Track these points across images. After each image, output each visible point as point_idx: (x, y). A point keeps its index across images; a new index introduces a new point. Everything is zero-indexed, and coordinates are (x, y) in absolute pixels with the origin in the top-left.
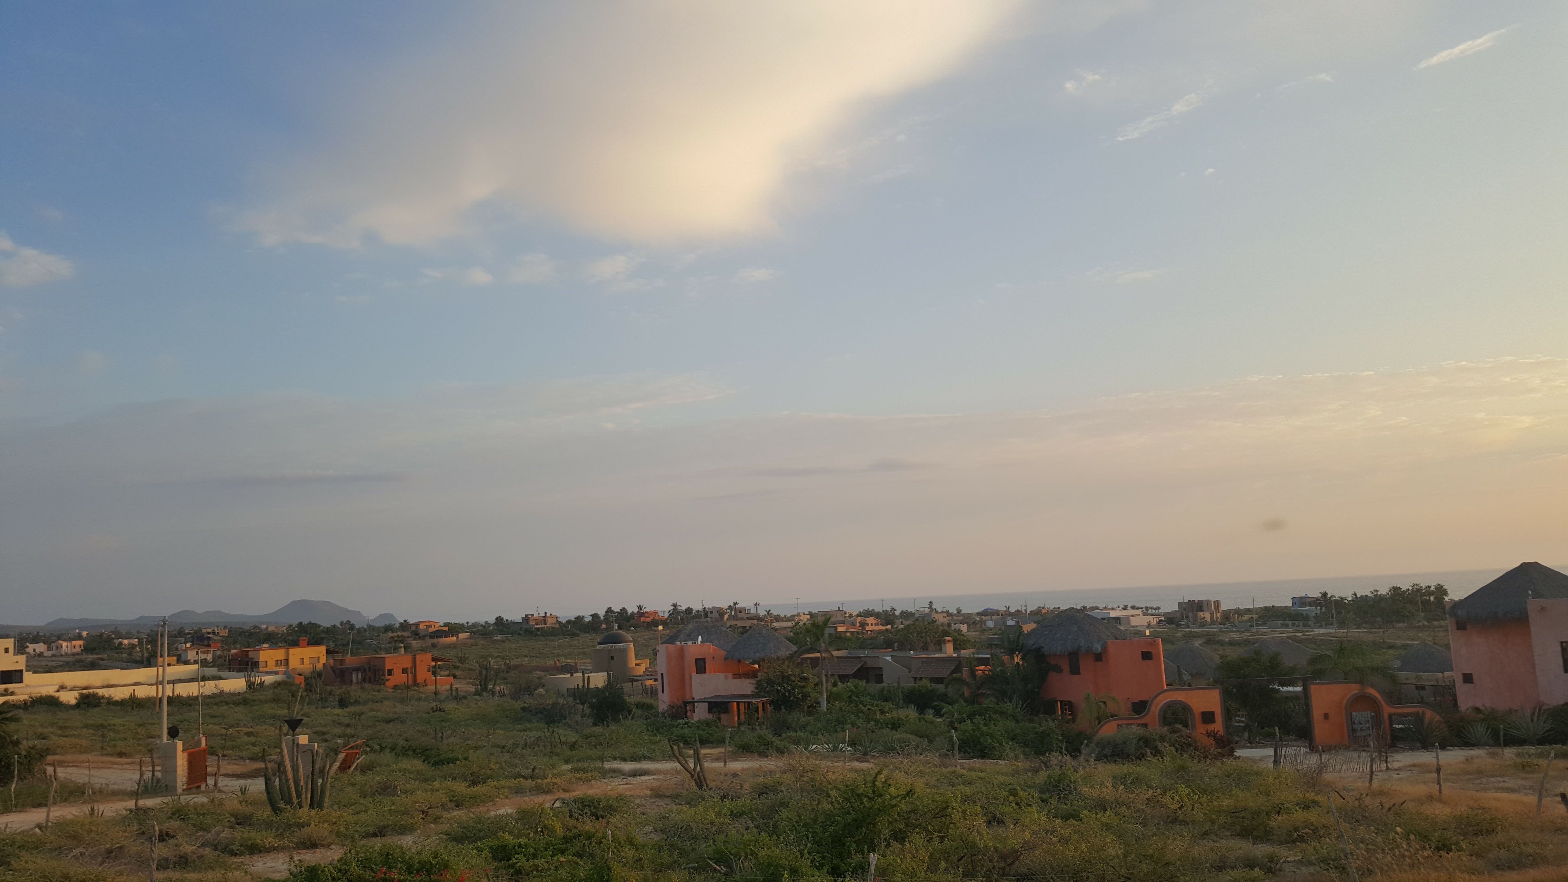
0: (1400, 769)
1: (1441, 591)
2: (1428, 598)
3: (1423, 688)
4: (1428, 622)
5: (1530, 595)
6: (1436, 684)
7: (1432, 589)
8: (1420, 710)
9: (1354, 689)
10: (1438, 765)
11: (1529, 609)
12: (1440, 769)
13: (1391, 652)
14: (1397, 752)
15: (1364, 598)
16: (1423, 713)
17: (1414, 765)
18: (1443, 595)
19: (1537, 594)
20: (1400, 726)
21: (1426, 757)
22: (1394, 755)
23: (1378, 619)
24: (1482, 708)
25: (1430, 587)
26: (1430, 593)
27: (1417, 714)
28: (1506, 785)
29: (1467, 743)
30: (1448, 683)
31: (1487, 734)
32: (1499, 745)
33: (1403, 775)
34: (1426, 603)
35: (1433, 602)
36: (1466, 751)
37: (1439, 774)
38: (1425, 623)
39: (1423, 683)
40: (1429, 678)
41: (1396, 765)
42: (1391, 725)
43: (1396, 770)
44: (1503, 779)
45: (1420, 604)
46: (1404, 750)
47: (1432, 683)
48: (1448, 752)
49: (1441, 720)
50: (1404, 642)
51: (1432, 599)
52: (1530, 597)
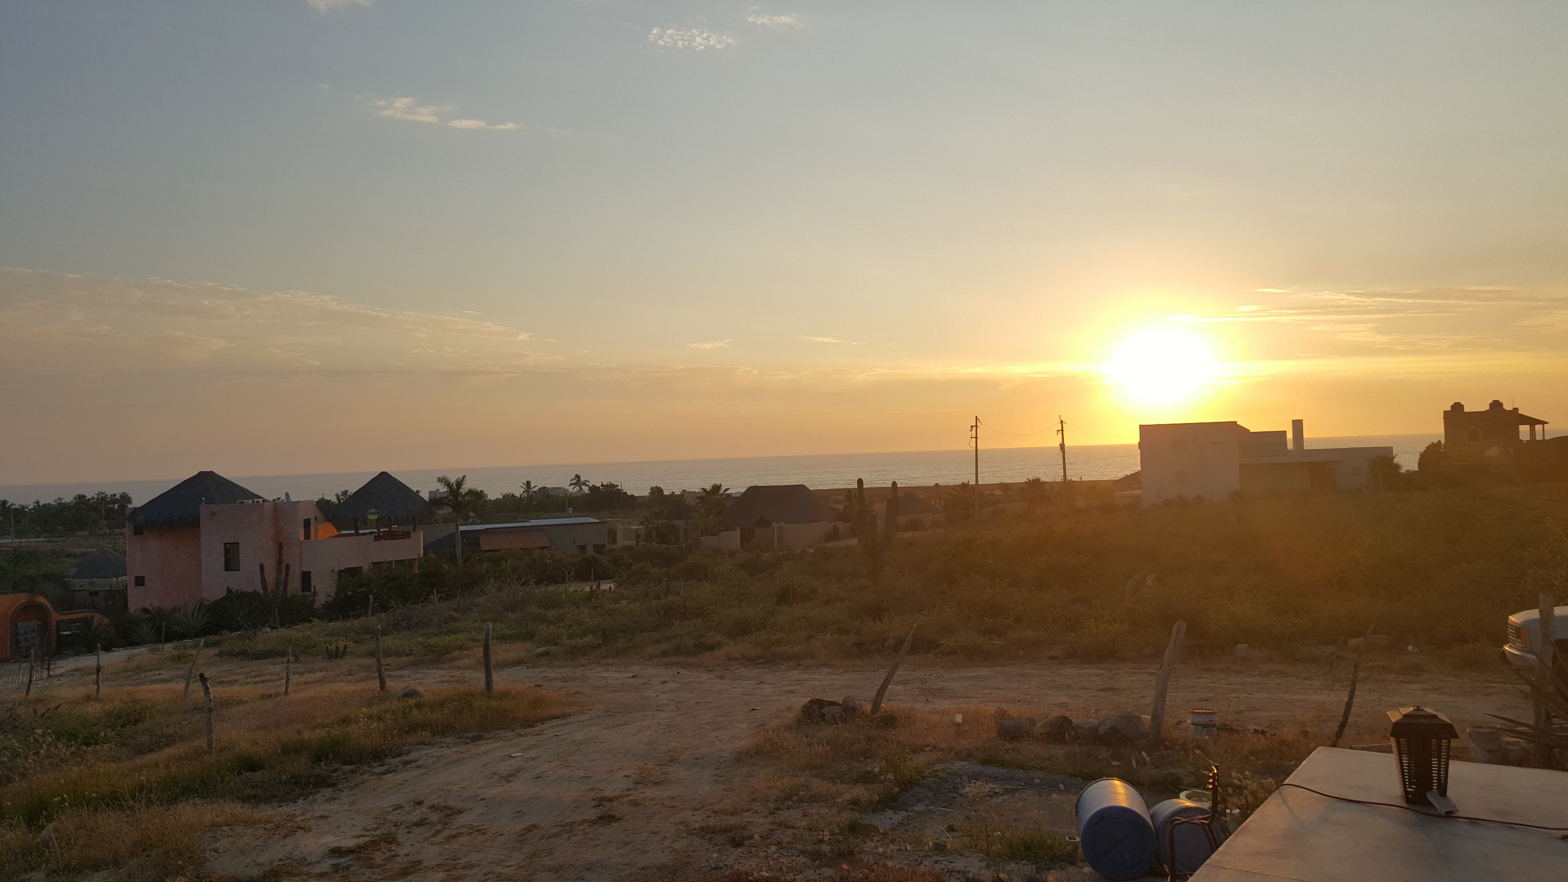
0: (62, 675)
1: (125, 499)
2: (112, 506)
3: (96, 593)
4: (109, 530)
5: (203, 501)
6: (109, 589)
7: (117, 497)
8: (89, 615)
9: (23, 598)
10: (99, 665)
11: (201, 514)
12: (100, 669)
13: (69, 560)
14: (61, 658)
15: (47, 506)
16: (92, 617)
17: (77, 670)
18: (127, 503)
19: (210, 501)
20: (68, 633)
21: (89, 661)
22: (57, 662)
23: (59, 528)
24: (150, 608)
25: (115, 495)
26: (114, 501)
27: (86, 618)
28: (162, 677)
29: (132, 643)
30: (121, 588)
31: (151, 633)
32: (161, 642)
33: (64, 680)
34: (109, 511)
35: (117, 509)
36: (129, 651)
37: (98, 675)
38: (107, 531)
39: (98, 589)
40: (102, 584)
41: (58, 671)
42: (58, 631)
43: (58, 676)
44: (159, 672)
45: (104, 512)
46: (68, 656)
47: (105, 589)
48: (114, 653)
49: (110, 622)
50: (83, 550)
51: (116, 506)
52: (203, 503)
